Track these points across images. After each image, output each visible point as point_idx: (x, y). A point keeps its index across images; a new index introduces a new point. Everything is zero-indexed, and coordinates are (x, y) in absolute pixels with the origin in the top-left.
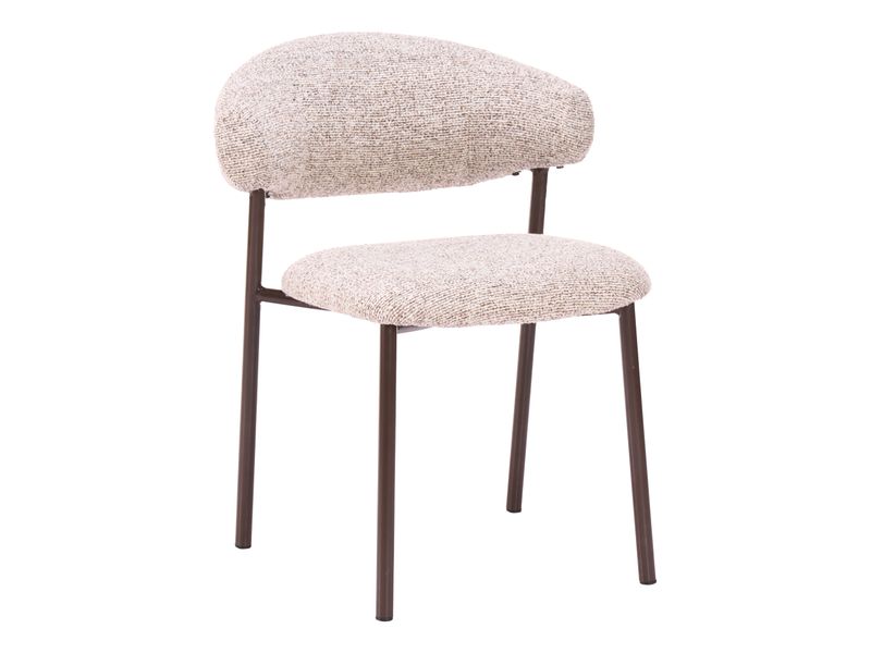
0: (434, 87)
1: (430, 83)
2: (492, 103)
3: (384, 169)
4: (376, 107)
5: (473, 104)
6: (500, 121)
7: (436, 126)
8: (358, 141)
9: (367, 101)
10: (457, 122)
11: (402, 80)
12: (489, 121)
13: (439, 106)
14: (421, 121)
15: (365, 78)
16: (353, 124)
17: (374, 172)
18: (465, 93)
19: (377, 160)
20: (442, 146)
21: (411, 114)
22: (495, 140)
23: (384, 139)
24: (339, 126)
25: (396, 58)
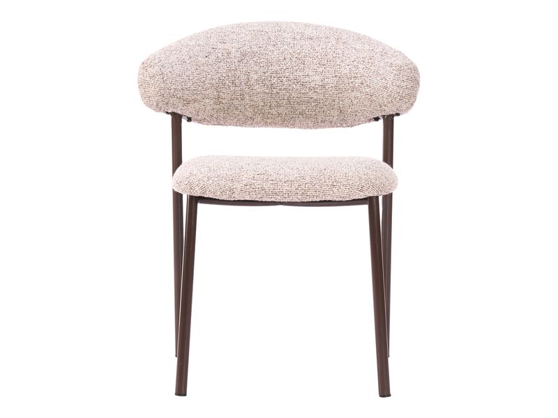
0: (319, 57)
1: (316, 54)
2: (354, 69)
3: (281, 110)
4: (275, 68)
5: (343, 69)
6: (357, 81)
7: (317, 83)
8: (258, 88)
9: (269, 63)
10: (331, 81)
11: (298, 51)
12: (351, 81)
13: (321, 70)
14: (307, 79)
15: (272, 48)
16: (255, 77)
17: (273, 111)
18: (338, 61)
19: (275, 103)
20: (321, 97)
21: (301, 74)
22: (353, 94)
23: (280, 89)
24: (243, 78)
25: (298, 37)
